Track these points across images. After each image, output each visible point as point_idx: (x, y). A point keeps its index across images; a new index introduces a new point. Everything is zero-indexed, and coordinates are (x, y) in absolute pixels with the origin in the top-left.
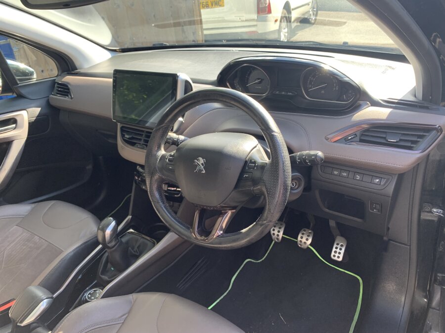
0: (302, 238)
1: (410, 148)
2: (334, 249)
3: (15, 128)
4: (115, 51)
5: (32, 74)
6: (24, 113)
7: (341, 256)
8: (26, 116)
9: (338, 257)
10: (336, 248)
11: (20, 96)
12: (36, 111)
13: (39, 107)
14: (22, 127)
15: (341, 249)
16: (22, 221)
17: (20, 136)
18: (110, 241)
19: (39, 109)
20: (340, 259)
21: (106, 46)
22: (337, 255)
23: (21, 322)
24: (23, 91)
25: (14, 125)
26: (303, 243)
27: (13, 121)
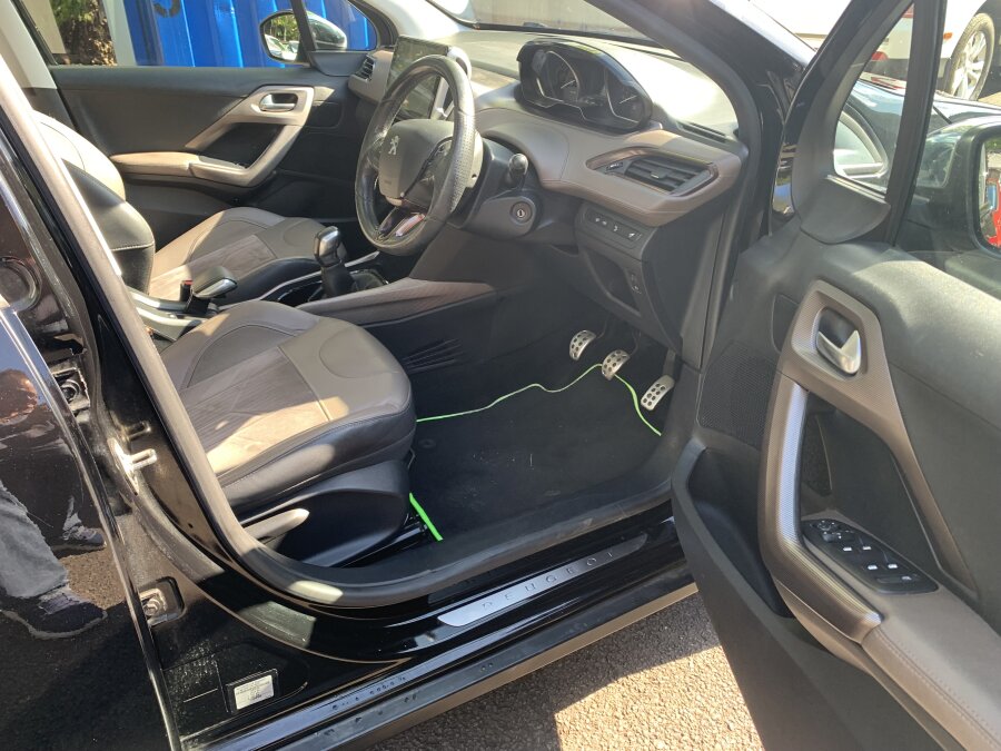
0: (609, 361)
1: (669, 189)
2: (649, 392)
3: (292, 109)
4: (470, 26)
5: (341, 40)
6: (309, 91)
7: (655, 403)
8: (312, 96)
9: (650, 404)
10: (653, 390)
11: (315, 68)
12: (327, 92)
13: (332, 88)
14: (302, 109)
15: (658, 393)
16: (264, 233)
17: (295, 120)
18: (324, 256)
19: (332, 91)
20: (651, 408)
21: (459, 16)
22: (649, 400)
23: (197, 292)
24: (319, 61)
25: (293, 105)
26: (607, 370)
27: (292, 98)
